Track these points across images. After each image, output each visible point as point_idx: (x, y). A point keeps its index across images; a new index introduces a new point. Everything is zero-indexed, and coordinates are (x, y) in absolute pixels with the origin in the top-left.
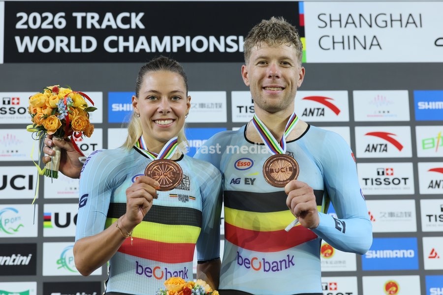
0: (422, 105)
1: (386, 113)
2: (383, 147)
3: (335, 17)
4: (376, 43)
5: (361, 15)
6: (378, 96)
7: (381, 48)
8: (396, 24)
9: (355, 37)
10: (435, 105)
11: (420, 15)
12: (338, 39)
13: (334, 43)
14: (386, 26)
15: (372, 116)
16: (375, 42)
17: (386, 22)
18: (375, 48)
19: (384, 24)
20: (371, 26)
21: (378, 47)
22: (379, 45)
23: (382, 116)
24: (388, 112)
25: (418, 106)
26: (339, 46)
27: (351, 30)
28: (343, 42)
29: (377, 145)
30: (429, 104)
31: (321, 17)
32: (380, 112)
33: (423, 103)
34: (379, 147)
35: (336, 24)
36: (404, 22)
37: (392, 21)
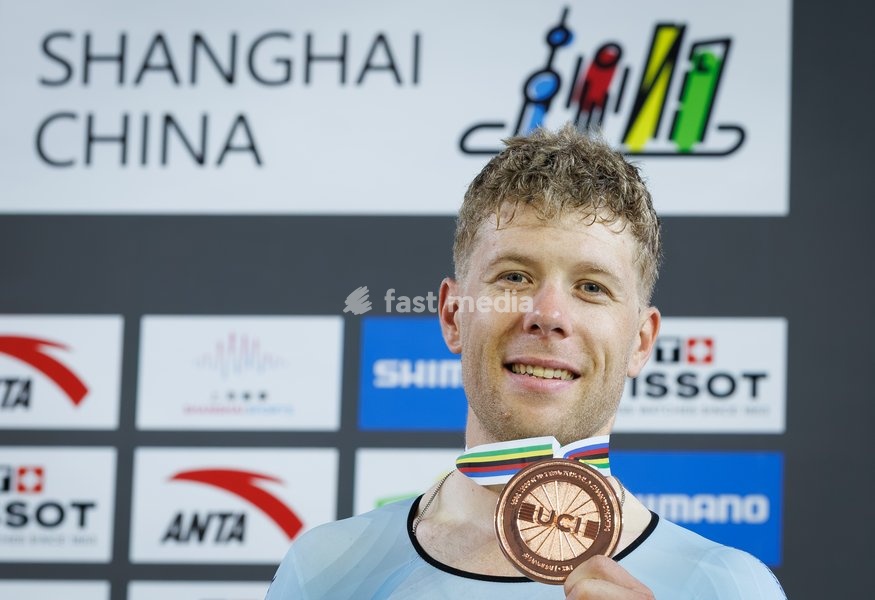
0: (390, 374)
1: (255, 401)
2: (230, 524)
3: (106, 45)
4: (244, 140)
5: (198, 39)
6: (232, 338)
7: (259, 161)
8: (325, 72)
9: (169, 120)
10: (438, 374)
11: (417, 39)
12: (107, 126)
13: (91, 139)
14: (288, 79)
15: (200, 410)
16: (240, 139)
17: (288, 63)
18: (240, 161)
19: (279, 72)
20: (230, 79)
21: (248, 157)
22: (252, 148)
23: (236, 411)
24: (263, 396)
25: (372, 376)
26: (106, 153)
27: (156, 95)
28: (123, 140)
29: (210, 517)
30: (413, 370)
31: (57, 46)
32: (231, 396)
33: (393, 363)
34: (215, 525)
35: (103, 73)
36: (355, 64)
37: (310, 58)
